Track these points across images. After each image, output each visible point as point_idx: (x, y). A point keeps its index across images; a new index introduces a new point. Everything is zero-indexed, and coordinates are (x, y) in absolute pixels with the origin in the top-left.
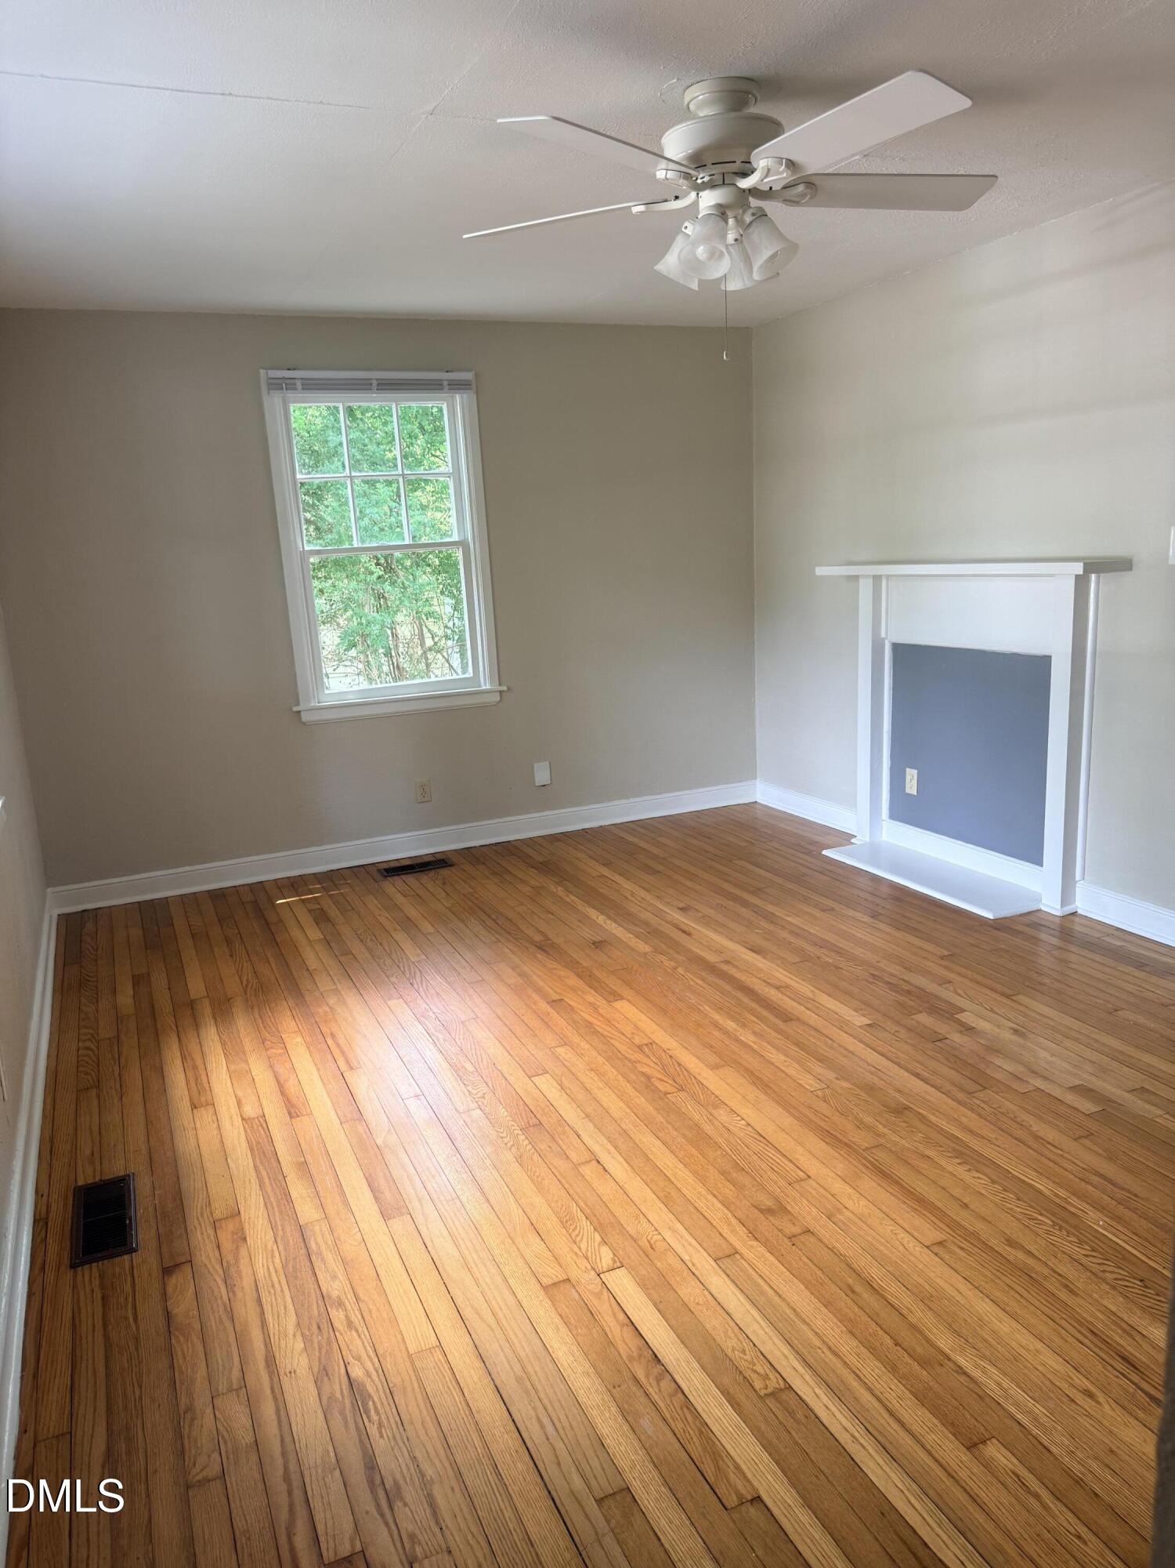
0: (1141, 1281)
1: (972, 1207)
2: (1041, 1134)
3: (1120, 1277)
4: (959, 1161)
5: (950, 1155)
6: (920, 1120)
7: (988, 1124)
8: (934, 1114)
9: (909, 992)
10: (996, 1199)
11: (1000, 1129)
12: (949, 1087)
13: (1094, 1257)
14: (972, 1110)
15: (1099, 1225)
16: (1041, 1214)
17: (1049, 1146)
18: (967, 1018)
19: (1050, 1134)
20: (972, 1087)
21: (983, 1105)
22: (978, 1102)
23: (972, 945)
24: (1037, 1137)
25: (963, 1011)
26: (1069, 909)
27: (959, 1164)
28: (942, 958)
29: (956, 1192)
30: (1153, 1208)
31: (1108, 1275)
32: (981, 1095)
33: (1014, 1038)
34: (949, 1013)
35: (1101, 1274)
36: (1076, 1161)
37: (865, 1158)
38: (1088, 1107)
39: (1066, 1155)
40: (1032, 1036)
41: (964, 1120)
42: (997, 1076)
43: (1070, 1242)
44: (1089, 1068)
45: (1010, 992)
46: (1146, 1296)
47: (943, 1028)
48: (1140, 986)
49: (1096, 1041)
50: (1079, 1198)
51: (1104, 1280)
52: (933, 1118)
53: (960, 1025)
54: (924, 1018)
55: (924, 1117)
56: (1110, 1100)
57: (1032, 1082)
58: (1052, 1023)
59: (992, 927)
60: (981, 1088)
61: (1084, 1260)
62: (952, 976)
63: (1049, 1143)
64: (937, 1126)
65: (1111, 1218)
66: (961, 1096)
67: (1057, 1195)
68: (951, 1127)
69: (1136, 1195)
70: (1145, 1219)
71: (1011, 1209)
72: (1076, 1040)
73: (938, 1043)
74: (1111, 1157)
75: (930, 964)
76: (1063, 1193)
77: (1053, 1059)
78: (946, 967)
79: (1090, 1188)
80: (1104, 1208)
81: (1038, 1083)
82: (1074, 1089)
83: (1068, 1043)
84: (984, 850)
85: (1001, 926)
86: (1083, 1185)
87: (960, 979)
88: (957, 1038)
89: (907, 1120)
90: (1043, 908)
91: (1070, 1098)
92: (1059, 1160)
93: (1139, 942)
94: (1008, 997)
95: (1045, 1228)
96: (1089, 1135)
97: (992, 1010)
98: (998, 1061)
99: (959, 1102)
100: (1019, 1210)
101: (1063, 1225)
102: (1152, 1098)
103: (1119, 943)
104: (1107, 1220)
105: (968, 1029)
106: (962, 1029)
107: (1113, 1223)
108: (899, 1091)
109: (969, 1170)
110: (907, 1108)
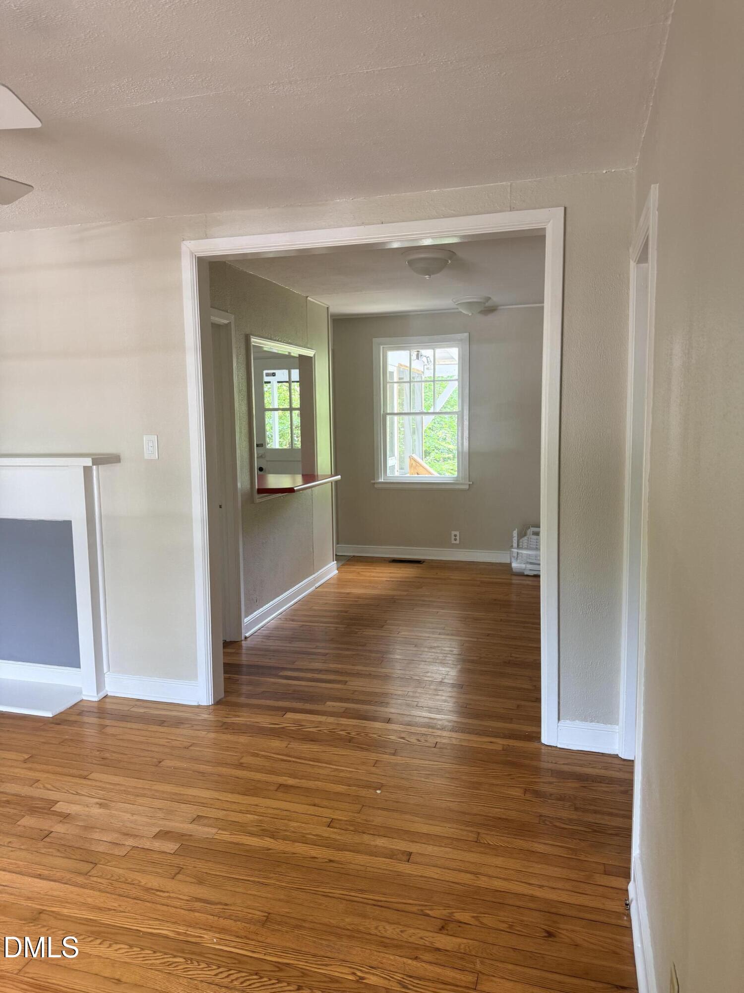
0: (256, 974)
1: (123, 980)
2: (149, 885)
3: (242, 980)
4: (99, 941)
5: (90, 939)
6: (55, 918)
7: (109, 895)
8: (65, 907)
9: (8, 802)
10: (138, 961)
11: (120, 895)
12: (68, 876)
13: (221, 972)
14: (93, 888)
15: (214, 943)
16: (175, 957)
17: (158, 893)
18: (60, 807)
19: (153, 882)
20: (85, 867)
21: (99, 880)
22: (95, 879)
23: (45, 743)
24: (148, 890)
25: (56, 802)
26: (102, 695)
27: (100, 944)
28: (25, 761)
29: (107, 973)
30: (240, 909)
31: (235, 983)
32: (93, 872)
33: (101, 811)
34: (45, 808)
35: (231, 985)
36: (181, 897)
37: (22, 982)
38: (171, 847)
39: (172, 895)
40: (113, 804)
41: (90, 900)
42: (101, 848)
43: (202, 970)
44: (160, 814)
45: (85, 773)
46: (264, 985)
47: (45, 824)
48: (167, 739)
49: (156, 791)
50: (194, 927)
51: (235, 989)
52: (65, 911)
53: (58, 816)
54: (28, 821)
55: (58, 914)
56: (183, 835)
57: (127, 843)
58: (123, 788)
59: (52, 723)
60: (92, 865)
61: (217, 980)
62: (37, 775)
63: (158, 890)
64: (70, 917)
65: (219, 933)
66: (81, 879)
67: (179, 933)
68: (84, 913)
69: (226, 905)
70: (239, 921)
71: (151, 965)
72: (144, 796)
73: (47, 839)
74: (200, 882)
75: (17, 770)
76: (182, 929)
77: (135, 817)
78: (30, 769)
79: (197, 914)
80: (212, 927)
81: (130, 842)
82: (156, 836)
83: (140, 800)
84: (31, 664)
85: (59, 720)
86: (192, 914)
87: (46, 775)
88: (60, 829)
89: (45, 924)
90: (85, 698)
91: (157, 845)
92: (169, 902)
93: (154, 706)
94: (85, 778)
95: (182, 967)
96: (180, 870)
97: (78, 794)
98: (96, 836)
99: (83, 886)
100: (158, 962)
101: (193, 957)
102: (206, 821)
103: (142, 710)
104: (217, 935)
105: (65, 817)
106: (62, 818)
107: (222, 936)
108: (29, 898)
109: (110, 946)
110: (41, 912)
